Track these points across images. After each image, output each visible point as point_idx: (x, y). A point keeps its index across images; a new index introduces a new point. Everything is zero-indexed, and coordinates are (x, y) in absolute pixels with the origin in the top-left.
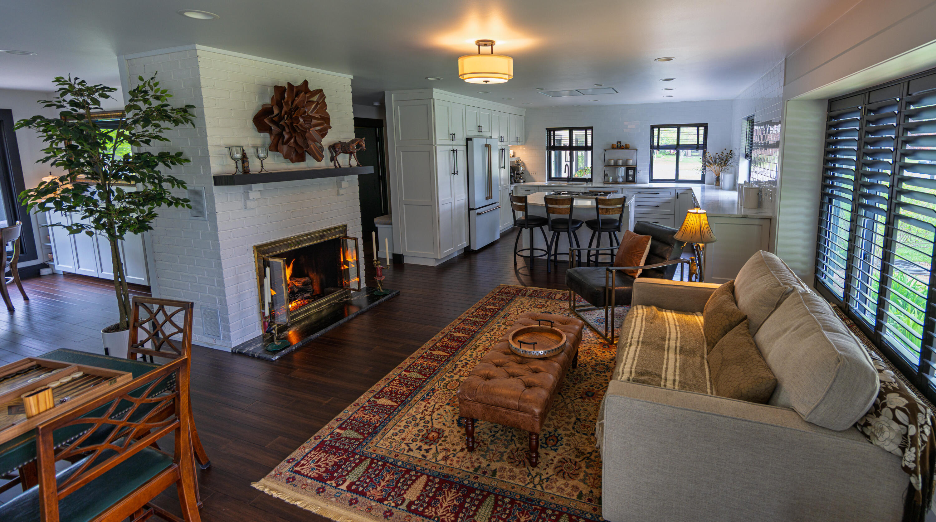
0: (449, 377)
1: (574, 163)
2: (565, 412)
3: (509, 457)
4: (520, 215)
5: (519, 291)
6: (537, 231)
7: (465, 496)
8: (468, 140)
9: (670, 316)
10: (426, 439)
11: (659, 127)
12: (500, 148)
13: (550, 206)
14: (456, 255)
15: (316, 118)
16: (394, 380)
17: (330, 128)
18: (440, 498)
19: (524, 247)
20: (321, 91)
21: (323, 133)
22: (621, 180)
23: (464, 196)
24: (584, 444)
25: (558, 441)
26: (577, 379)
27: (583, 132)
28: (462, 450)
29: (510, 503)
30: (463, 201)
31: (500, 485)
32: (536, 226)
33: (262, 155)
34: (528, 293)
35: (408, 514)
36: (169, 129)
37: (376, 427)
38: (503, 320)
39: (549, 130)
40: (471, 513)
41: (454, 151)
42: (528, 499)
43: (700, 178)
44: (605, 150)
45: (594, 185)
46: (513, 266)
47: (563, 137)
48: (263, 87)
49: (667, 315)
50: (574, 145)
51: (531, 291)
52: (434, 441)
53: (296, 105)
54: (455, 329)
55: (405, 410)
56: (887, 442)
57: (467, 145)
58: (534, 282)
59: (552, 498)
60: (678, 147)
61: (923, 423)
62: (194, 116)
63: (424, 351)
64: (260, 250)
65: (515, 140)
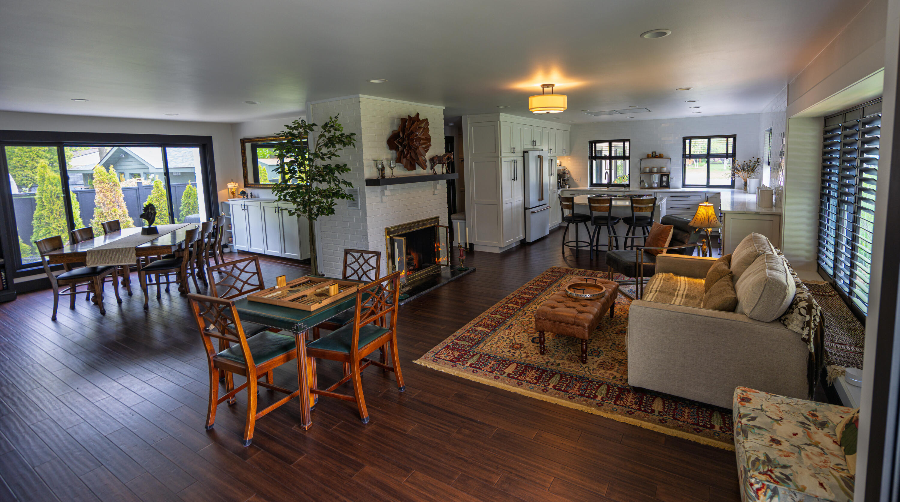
0: (522, 319)
1: (613, 171)
2: (605, 340)
3: (568, 358)
4: (567, 212)
5: (567, 271)
6: (581, 225)
7: (542, 374)
8: (525, 152)
9: (683, 279)
10: (512, 347)
11: (691, 138)
12: (549, 158)
13: (592, 205)
14: (514, 245)
15: (423, 139)
16: (484, 318)
17: (431, 145)
18: (527, 373)
19: (570, 240)
20: (427, 119)
21: (426, 149)
22: (655, 185)
23: (521, 198)
24: (618, 355)
25: (600, 353)
26: (614, 324)
27: (621, 144)
28: (537, 353)
29: (569, 378)
30: (521, 202)
31: (563, 370)
32: (581, 221)
33: (392, 165)
34: (575, 273)
35: (508, 378)
36: (341, 149)
37: (479, 341)
38: (557, 289)
39: (591, 143)
40: (546, 380)
41: (515, 161)
42: (581, 377)
43: (730, 184)
44: (641, 160)
45: (631, 189)
46: (562, 255)
47: (604, 148)
48: (393, 118)
49: (680, 279)
50: (613, 155)
51: (578, 271)
52: (517, 349)
53: (412, 130)
54: (521, 292)
55: (495, 333)
56: (795, 327)
57: (524, 156)
58: (578, 265)
59: (597, 377)
60: (708, 156)
61: (815, 314)
62: (355, 140)
63: (502, 304)
64: (389, 232)
65: (562, 151)
